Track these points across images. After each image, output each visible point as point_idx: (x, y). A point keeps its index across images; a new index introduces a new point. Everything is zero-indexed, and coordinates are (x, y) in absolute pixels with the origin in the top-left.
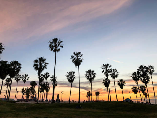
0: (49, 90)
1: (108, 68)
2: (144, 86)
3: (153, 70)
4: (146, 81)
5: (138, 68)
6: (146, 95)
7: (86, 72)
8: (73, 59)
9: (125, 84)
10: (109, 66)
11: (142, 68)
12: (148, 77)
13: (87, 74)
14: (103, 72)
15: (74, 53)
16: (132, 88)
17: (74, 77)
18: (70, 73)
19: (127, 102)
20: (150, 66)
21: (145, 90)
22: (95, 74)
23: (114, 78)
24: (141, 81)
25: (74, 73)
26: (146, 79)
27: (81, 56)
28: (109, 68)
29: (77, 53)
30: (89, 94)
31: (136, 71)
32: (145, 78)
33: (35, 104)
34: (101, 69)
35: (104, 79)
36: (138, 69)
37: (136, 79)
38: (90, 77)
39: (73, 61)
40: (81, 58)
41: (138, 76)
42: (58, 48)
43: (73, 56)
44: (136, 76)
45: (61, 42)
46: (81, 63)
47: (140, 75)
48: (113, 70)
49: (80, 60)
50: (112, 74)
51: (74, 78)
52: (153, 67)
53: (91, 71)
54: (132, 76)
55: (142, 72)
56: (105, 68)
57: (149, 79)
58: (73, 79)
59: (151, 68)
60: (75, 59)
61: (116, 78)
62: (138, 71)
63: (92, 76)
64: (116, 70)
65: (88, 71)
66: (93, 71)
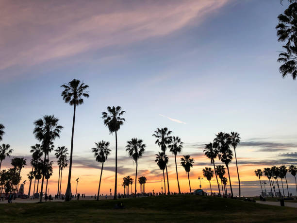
0: (51, 174)
1: (166, 136)
2: (223, 166)
3: (238, 140)
4: (228, 158)
5: (216, 137)
6: (224, 181)
7: (129, 142)
8: (106, 118)
9: (192, 164)
10: (167, 132)
11: (221, 137)
12: (230, 152)
13: (129, 146)
14: (156, 142)
15: (109, 108)
16: (204, 170)
17: (108, 153)
18: (100, 144)
19: (198, 194)
20: (233, 134)
21: (224, 172)
22: (144, 145)
23: (175, 154)
24: (220, 159)
25: (108, 144)
26: (228, 155)
27: (122, 113)
28: (168, 134)
29: (114, 108)
30: (127, 181)
31: (212, 142)
32: (225, 154)
33: (36, 203)
34: (155, 136)
35: (158, 155)
36: (215, 139)
37: (211, 156)
38: (134, 152)
39: (105, 123)
40: (121, 117)
41: (214, 151)
42: (79, 99)
43: (107, 114)
44: (211, 150)
45: (86, 86)
46: (121, 126)
47: (219, 149)
48: (173, 140)
49: (119, 120)
50: (173, 146)
51: (107, 155)
52: (238, 135)
53: (137, 141)
54: (205, 150)
55: (222, 143)
56: (160, 134)
57: (232, 155)
58: (105, 155)
59: (235, 136)
60: (109, 118)
61: (178, 153)
62: (215, 141)
63: (139, 149)
64: (179, 139)
65: (131, 141)
66: (141, 141)
